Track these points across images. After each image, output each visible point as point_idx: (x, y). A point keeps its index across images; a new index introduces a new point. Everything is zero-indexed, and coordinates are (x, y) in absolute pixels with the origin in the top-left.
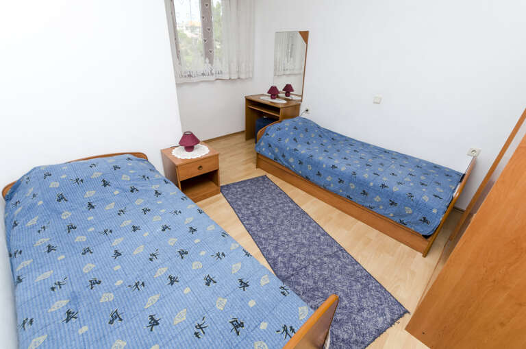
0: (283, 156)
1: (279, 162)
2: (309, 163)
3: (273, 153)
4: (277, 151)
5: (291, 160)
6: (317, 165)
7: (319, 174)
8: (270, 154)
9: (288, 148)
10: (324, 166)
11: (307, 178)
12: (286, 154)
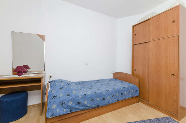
0: (79, 103)
1: (74, 111)
2: (96, 97)
3: (69, 107)
4: (71, 104)
5: (86, 102)
6: (100, 95)
7: (104, 99)
8: (65, 110)
9: (80, 96)
10: (104, 93)
11: (98, 106)
12: (80, 101)
